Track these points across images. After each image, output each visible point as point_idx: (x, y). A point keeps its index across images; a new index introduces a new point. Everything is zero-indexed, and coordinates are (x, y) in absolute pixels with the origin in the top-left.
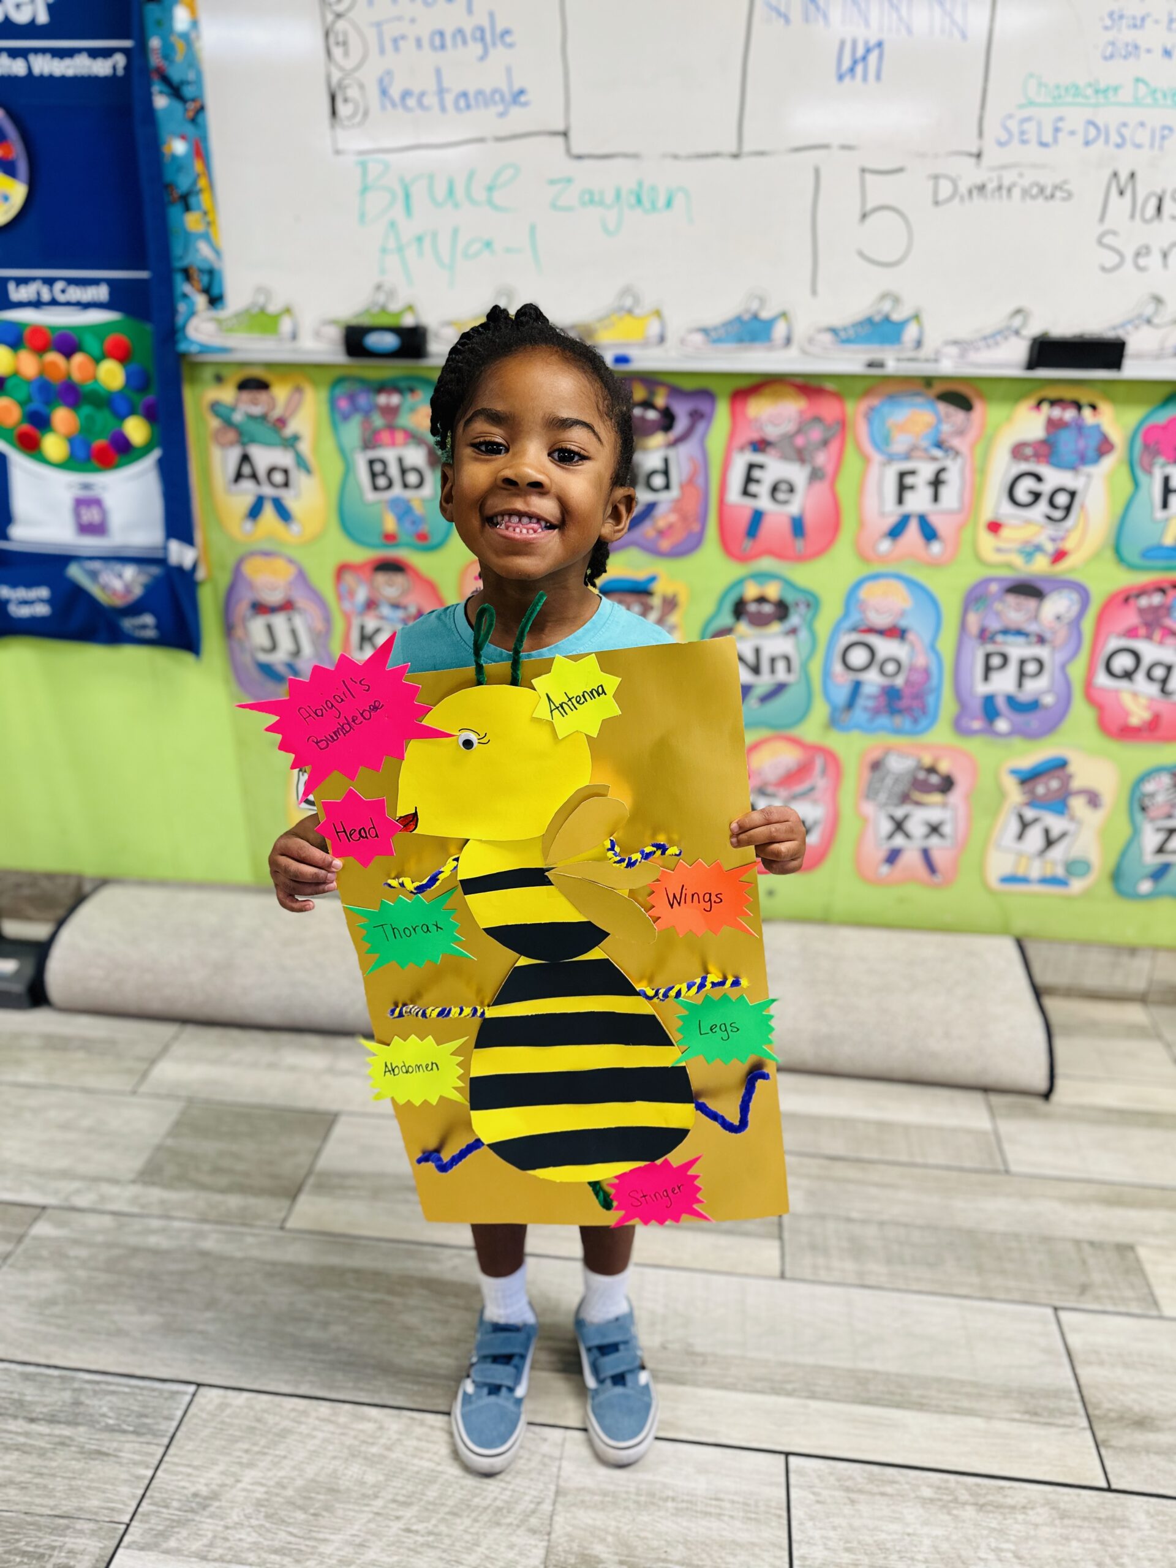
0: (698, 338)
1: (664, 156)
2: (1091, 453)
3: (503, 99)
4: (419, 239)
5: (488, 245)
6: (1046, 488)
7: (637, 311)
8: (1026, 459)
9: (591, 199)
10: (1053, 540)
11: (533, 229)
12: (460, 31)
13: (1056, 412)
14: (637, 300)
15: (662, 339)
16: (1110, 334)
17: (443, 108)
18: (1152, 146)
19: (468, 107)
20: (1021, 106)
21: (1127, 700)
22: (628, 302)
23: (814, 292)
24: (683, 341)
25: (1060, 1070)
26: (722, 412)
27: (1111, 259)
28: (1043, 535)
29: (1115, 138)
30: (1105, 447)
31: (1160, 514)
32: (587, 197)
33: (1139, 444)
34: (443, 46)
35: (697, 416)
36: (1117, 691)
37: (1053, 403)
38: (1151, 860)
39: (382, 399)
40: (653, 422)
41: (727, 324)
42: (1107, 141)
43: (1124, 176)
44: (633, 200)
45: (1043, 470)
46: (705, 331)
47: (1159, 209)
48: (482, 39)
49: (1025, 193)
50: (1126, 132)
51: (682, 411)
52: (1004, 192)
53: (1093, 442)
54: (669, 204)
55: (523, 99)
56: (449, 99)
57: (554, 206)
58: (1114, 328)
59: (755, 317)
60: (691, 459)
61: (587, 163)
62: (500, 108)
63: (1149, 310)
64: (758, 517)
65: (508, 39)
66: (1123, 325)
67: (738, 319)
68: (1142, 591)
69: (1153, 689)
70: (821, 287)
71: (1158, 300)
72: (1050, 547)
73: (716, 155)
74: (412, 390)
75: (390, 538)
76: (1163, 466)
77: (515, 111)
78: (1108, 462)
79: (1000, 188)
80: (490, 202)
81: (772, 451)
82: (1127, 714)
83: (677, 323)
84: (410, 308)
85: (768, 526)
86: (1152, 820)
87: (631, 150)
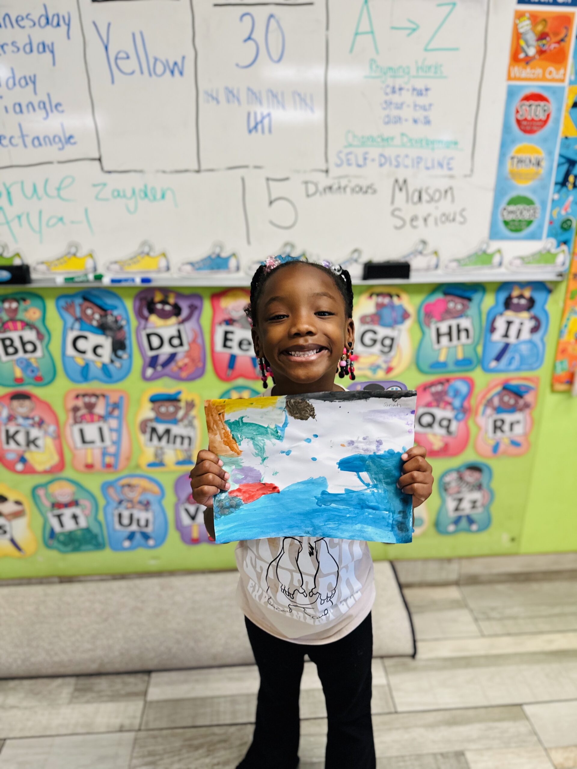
0: (188, 268)
1: (158, 171)
2: (399, 319)
3: (60, 140)
4: (19, 217)
5: (61, 219)
6: (379, 337)
7: (152, 254)
8: (368, 323)
9: (118, 194)
10: (386, 362)
11: (86, 210)
12: (31, 103)
13: (380, 300)
14: (151, 248)
15: (168, 269)
16: (402, 260)
17: (25, 146)
18: (413, 166)
19: (40, 144)
20: (346, 147)
21: (431, 438)
22: (146, 249)
23: (249, 242)
24: (180, 270)
25: (418, 637)
26: (207, 306)
27: (399, 223)
28: (381, 361)
29: (394, 163)
30: (405, 316)
31: (436, 346)
32: (116, 194)
33: (422, 313)
34: (21, 111)
35: (193, 308)
36: (425, 434)
37: (378, 295)
38: (452, 515)
39: (6, 305)
40: (169, 311)
41: (204, 260)
42: (391, 164)
43: (401, 181)
44: (142, 195)
45: (377, 328)
46: (192, 264)
47: (420, 198)
48: (45, 107)
49: (353, 190)
50: (400, 160)
51: (184, 305)
52: (342, 190)
53: (400, 313)
54: (163, 197)
55: (72, 141)
56: (28, 140)
57: (97, 198)
58: (405, 257)
59: (218, 256)
60: (193, 330)
61: (113, 175)
62: (60, 145)
63: (420, 247)
64: (233, 358)
65: (60, 108)
66: (408, 255)
67: (209, 257)
68: (432, 384)
69: (443, 432)
70: (252, 239)
71: (424, 242)
72: (384, 366)
73: (186, 171)
74: (24, 300)
75: (19, 381)
76: (436, 322)
77: (68, 147)
78: (409, 323)
79: (339, 188)
80: (59, 196)
81: (236, 324)
82: (431, 444)
83: (176, 260)
84: (18, 255)
85: (239, 362)
86: (451, 495)
87: (138, 168)
